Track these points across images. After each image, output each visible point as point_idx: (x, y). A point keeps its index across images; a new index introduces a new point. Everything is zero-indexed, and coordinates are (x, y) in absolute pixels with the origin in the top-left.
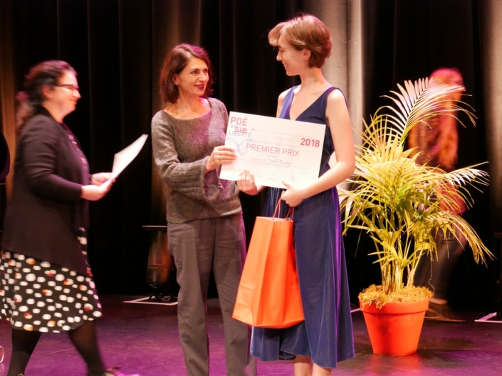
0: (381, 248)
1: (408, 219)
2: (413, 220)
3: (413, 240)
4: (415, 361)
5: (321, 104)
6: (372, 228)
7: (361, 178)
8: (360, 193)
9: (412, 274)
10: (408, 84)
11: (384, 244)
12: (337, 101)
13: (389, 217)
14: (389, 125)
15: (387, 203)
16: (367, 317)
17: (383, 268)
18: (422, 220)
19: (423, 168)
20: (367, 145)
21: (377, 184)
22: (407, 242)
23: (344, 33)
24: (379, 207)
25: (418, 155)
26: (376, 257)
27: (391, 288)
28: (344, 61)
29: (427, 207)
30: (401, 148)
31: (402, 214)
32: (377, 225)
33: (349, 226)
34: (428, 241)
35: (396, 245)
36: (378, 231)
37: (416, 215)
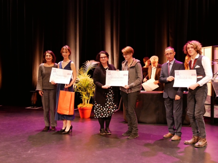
0: (82, 96)
1: (88, 89)
2: (89, 90)
3: (89, 94)
4: (89, 119)
5: (69, 64)
6: (80, 91)
7: (78, 81)
8: (78, 84)
9: (89, 101)
10: (88, 61)
11: (83, 95)
12: (73, 64)
13: (84, 89)
14: (84, 70)
15: (84, 86)
16: (79, 110)
17: (83, 100)
18: (91, 90)
19: (91, 79)
20: (79, 74)
21: (82, 82)
22: (88, 94)
23: (75, 50)
24: (82, 87)
25: (90, 76)
26: (81, 98)
27: (84, 104)
28: (75, 56)
29: (92, 87)
30: (87, 74)
31: (87, 88)
32: (82, 91)
33: (76, 91)
34: (92, 94)
35: (86, 95)
36: (82, 92)
37: (90, 89)
